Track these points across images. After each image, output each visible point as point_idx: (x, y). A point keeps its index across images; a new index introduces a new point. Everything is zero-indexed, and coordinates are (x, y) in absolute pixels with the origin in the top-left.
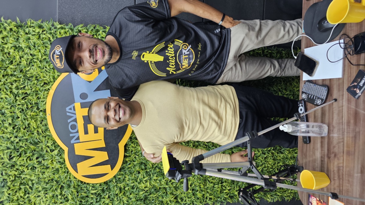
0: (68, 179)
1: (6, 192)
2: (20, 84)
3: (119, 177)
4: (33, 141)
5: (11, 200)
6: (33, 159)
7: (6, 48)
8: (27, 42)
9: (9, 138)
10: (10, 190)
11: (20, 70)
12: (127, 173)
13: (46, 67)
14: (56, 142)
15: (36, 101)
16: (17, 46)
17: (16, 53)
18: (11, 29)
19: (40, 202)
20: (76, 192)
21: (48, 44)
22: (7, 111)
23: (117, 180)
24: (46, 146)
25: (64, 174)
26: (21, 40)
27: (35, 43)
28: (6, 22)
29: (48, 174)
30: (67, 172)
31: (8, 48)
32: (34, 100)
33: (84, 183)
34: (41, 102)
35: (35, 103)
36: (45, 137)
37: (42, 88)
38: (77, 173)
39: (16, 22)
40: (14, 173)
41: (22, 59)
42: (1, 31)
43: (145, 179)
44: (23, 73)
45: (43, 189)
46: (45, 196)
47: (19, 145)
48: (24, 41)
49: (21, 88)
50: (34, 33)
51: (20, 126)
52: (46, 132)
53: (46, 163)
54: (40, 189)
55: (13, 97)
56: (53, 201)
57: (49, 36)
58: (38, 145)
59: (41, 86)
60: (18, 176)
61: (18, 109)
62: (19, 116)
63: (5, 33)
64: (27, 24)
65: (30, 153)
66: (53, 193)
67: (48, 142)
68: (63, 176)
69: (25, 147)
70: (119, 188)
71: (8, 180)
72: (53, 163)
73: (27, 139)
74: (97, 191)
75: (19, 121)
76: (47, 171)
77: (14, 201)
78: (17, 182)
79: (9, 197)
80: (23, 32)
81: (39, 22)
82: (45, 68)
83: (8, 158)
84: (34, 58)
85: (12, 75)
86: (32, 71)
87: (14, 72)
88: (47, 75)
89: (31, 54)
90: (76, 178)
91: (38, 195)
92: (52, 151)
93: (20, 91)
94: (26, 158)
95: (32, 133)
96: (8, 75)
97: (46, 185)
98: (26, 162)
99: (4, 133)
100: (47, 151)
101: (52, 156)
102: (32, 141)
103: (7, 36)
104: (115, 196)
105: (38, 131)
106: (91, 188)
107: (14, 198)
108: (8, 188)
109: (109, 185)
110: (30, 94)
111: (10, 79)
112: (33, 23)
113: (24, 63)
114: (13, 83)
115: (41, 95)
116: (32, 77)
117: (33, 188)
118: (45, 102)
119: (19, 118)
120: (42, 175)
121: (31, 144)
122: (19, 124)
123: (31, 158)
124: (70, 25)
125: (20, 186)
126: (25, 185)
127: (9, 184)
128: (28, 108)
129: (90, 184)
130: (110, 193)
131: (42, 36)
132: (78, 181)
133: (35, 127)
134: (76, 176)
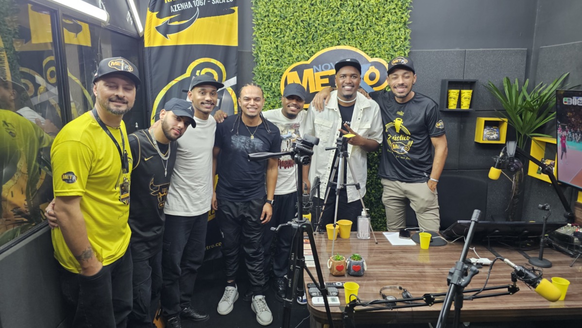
0: (284, 64)
1: (277, 19)
2: (361, 26)
4: (316, 37)
6: (301, 38)
7: (388, 14)
8: (393, 30)
9: (318, 20)
10: (278, 22)
16: (390, 22)
17: (384, 22)
18: (402, 18)
20: (274, 72)
21: (393, 44)
22: (340, 17)
24: (311, 47)
25: (288, 61)
26: (394, 25)
27: (392, 35)
28: (407, 14)
29: (289, 49)
30: (290, 63)
31: (388, 16)
32: (346, 37)
33: (281, 77)
34: (346, 42)
36: (318, 46)
37: (357, 42)
39: (408, 21)
40: (292, 24)
41: (380, 27)
42: (400, 11)
44: (369, 28)
45: (277, 46)
46: (272, 47)
48: (394, 27)
49: (357, 27)
50: (400, 34)
51: (327, 27)
52: (322, 46)
53: (297, 47)
55: (351, 22)
56: (268, 54)
57: (399, 46)
58: (312, 41)
59: (359, 41)
60: (288, 27)
61: (341, 25)
62: (336, 26)
63: (399, 14)
64: (407, 28)
65: (306, 35)
66: (274, 54)
67: (314, 49)
68: (286, 61)
69: (311, 31)
71: (286, 20)
72: (297, 52)
73: (317, 32)
74: (274, 87)
75: (331, 26)
76: (291, 48)
78: (283, 27)
79: (272, 21)
80: (401, 26)
81: (409, 38)
82: (373, 43)
83: (302, 19)
84: (381, 35)
85: (367, 20)
86: (371, 34)
87: (370, 22)
88: (368, 45)
89: (384, 33)
90: (285, 71)
91: (272, 42)
92: (307, 51)
93: (355, 27)
94: (303, 33)
95: (322, 36)
96: (368, 18)
97: (280, 48)
98: (299, 33)
99: (322, 15)
100: (307, 48)
101: (303, 52)
103: (397, 15)
105: (323, 40)
106: (276, 83)
107: (270, 24)
108: (280, 20)
110: (353, 33)
111: (364, 19)
112: (408, 33)
113: (377, 28)
114: (361, 21)
115: (352, 42)
116: (366, 34)
117: (277, 38)
120: (288, 45)
121: (313, 35)
122: (329, 26)
123: (303, 37)
125: (280, 29)
126: (280, 32)
127: (283, 21)
128: (341, 32)
129: (279, 83)
130: (271, 98)
131: (398, 41)
132: (283, 73)
133: (326, 38)
134: (286, 70)
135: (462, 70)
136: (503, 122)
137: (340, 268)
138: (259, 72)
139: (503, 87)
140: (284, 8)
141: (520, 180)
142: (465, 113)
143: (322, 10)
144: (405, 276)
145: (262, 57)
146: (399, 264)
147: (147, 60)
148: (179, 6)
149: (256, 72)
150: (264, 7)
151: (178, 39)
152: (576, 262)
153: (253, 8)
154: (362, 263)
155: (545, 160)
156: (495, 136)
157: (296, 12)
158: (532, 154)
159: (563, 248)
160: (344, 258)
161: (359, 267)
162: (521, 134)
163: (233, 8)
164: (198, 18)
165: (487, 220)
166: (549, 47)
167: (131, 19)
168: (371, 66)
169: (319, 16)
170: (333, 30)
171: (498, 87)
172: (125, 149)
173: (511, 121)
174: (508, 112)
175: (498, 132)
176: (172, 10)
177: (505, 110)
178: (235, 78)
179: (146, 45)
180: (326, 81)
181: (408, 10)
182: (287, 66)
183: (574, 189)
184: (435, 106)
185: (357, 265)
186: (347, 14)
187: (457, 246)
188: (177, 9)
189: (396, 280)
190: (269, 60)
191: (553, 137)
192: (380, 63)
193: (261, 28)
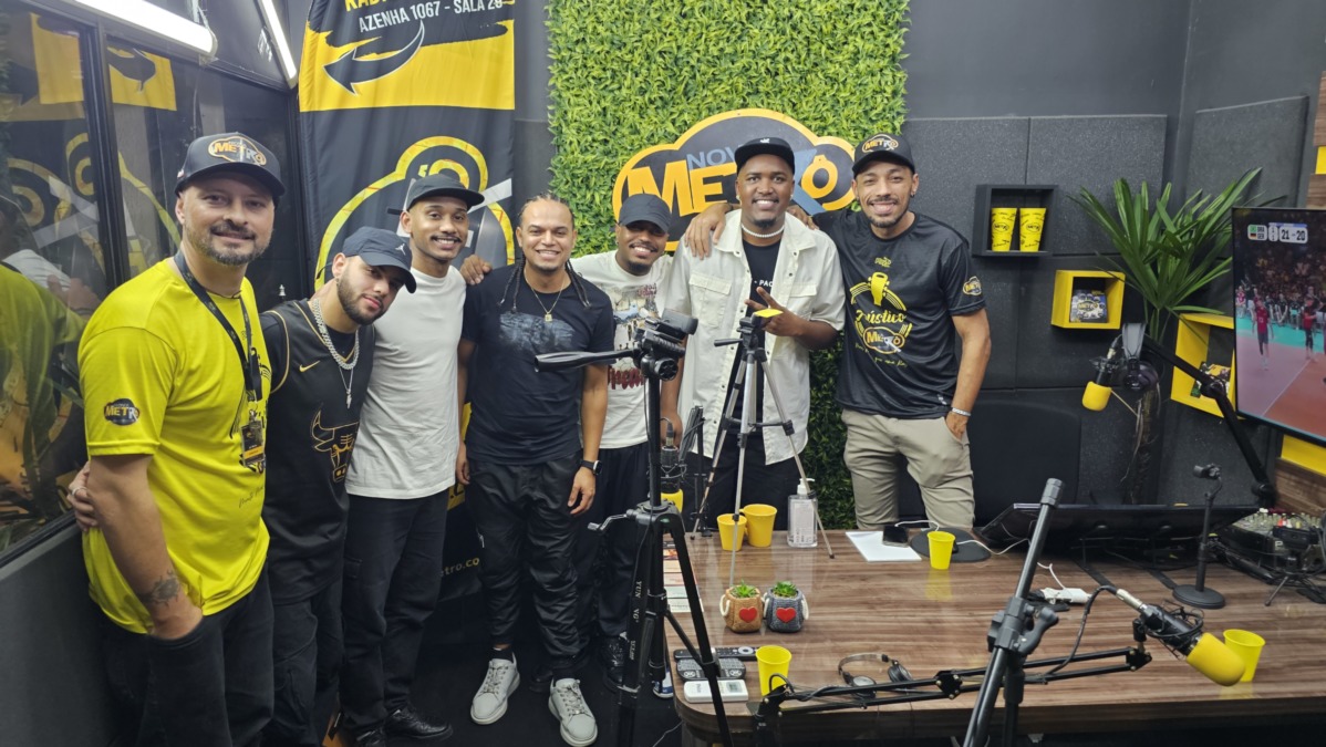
0: (621, 151)
1: (603, 49)
2: (794, 65)
4: (692, 88)
5: (587, 56)
6: (659, 92)
7: (855, 38)
8: (866, 72)
9: (698, 49)
10: (605, 54)
13: (824, 105)
14: (688, 129)
15: (762, 91)
16: (859, 56)
17: (847, 56)
18: (887, 46)
20: (597, 168)
21: (867, 105)
22: (744, 44)
24: (682, 111)
25: (630, 144)
26: (868, 62)
27: (865, 85)
28: (899, 36)
29: (632, 116)
30: (634, 149)
31: (856, 41)
32: (761, 88)
33: (614, 180)
34: (762, 100)
35: (759, 90)
36: (698, 109)
37: (786, 100)
39: (901, 53)
40: (638, 59)
41: (837, 66)
42: (883, 30)
44: (814, 68)
45: (604, 109)
46: (592, 113)
47: (684, 65)
48: (869, 67)
49: (786, 67)
50: (883, 83)
51: (718, 66)
52: (707, 110)
53: (651, 112)
54: (604, 104)
55: (771, 54)
56: (583, 127)
57: (879, 109)
58: (683, 98)
59: (790, 99)
60: (630, 67)
61: (749, 62)
62: (737, 64)
63: (881, 36)
64: (898, 69)
65: (670, 85)
66: (596, 127)
67: (688, 115)
68: (626, 143)
69: (681, 76)
71: (624, 51)
72: (650, 124)
73: (694, 77)
74: (599, 204)
75: (728, 64)
76: (636, 115)
77: (585, 61)
78: (618, 65)
79: (593, 52)
80: (884, 65)
81: (903, 91)
82: (823, 102)
83: (662, 49)
84: (839, 84)
85: (809, 50)
86: (817, 82)
87: (815, 54)
88: (810, 107)
89: (846, 79)
90: (622, 166)
91: (593, 100)
92: (673, 121)
93: (781, 66)
94: (662, 79)
95: (706, 87)
96: (810, 45)
97: (611, 114)
98: (654, 79)
99: (706, 40)
100: (672, 113)
101: (663, 123)
102: (690, 87)
103: (875, 39)
105: (708, 96)
106: (604, 193)
107: (589, 60)
108: (610, 51)
109: (604, 225)
110: (776, 80)
111: (802, 48)
112: (900, 80)
113: (831, 69)
114: (795, 53)
115: (775, 100)
116: (806, 83)
117: (605, 91)
119: (733, 63)
120: (630, 106)
121: (687, 85)
122: (722, 64)
123: (662, 88)
125: (611, 70)
126: (611, 78)
127: (617, 53)
128: (750, 78)
129: (610, 193)
130: (592, 227)
131: (879, 97)
132: (618, 171)
133: (716, 92)
134: (626, 166)
135: (1023, 164)
136: (1116, 279)
137: (747, 615)
138: (565, 167)
139: (1114, 202)
140: (619, 23)
141: (1153, 411)
142: (1030, 260)
143: (707, 28)
144: (895, 632)
145: (570, 134)
146: (882, 603)
147: (306, 140)
148: (380, 17)
149: (556, 168)
150: (573, 21)
151: (376, 93)
152: (1280, 594)
153: (548, 23)
154: (799, 601)
155: (1209, 365)
156: (1097, 311)
157: (647, 32)
158: (1180, 352)
159: (1250, 564)
160: (758, 591)
161: (792, 612)
162: (1154, 308)
163: (503, 23)
164: (422, 45)
165: (1082, 503)
166: (1216, 112)
167: (268, 47)
168: (818, 154)
169: (699, 42)
170: (731, 73)
171: (1102, 200)
172: (253, 346)
173: (1132, 279)
174: (1125, 257)
175: (1103, 304)
176: (364, 28)
177: (1119, 254)
178: (508, 182)
179: (304, 108)
180: (717, 188)
181: (901, 27)
182: (629, 154)
183: (1274, 431)
184: (961, 245)
185: (787, 606)
186: (762, 36)
187: (1011, 561)
188: (374, 24)
189: (875, 639)
190: (586, 141)
191: (1226, 315)
192: (838, 148)
193: (567, 69)
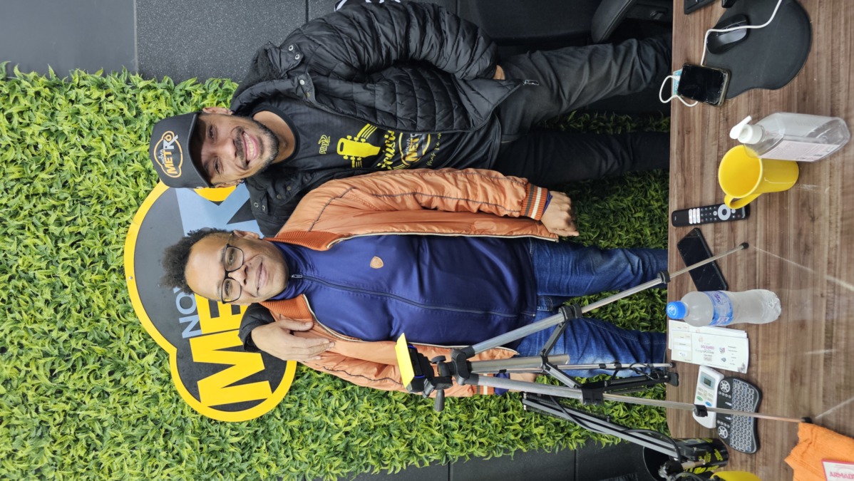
0: (179, 415)
1: (48, 448)
2: (65, 213)
3: (288, 406)
4: (99, 336)
5: (59, 464)
6: (103, 376)
7: (28, 135)
8: (74, 121)
9: (47, 332)
10: (56, 444)
11: (63, 182)
12: (304, 397)
13: (118, 174)
14: (150, 337)
15: (101, 251)
16: (53, 129)
17: (52, 145)
18: (38, 94)
19: (122, 465)
20: (198, 442)
21: (118, 122)
22: (38, 274)
23: (285, 412)
24: (128, 346)
25: (169, 405)
26: (60, 117)
27: (91, 122)
28: (25, 78)
29: (136, 405)
30: (175, 400)
31: (33, 134)
33: (213, 422)
34: (113, 250)
35: (99, 254)
36: (125, 327)
37: (112, 221)
38: (199, 401)
39: (48, 77)
40: (61, 406)
41: (66, 158)
42: (16, 99)
43: (343, 408)
44: (69, 188)
45: (125, 439)
46: (131, 453)
47: (68, 347)
48: (67, 117)
49: (68, 224)
50: (88, 101)
51: (69, 306)
52: (126, 316)
53: (130, 382)
54: (120, 438)
55: (52, 241)
56: (149, 464)
57: (122, 105)
58: (111, 346)
59: (110, 217)
60: (72, 412)
61: (62, 268)
62: (66, 284)
63: (24, 102)
64: (70, 80)
65: (94, 363)
66: (149, 446)
67: (133, 338)
68: (167, 409)
69: (83, 350)
70: (288, 430)
71: (51, 423)
72: (145, 383)
73: (86, 333)
74: (242, 437)
75: (66, 294)
76: (133, 400)
77: (66, 466)
78: (70, 427)
79: (53, 459)
80: (64, 98)
81: (98, 75)
82: (115, 176)
83: (47, 376)
84: (90, 156)
85: (45, 194)
86: (88, 183)
87: (51, 187)
88: (121, 192)
89: (83, 147)
90: (196, 413)
91: (115, 452)
92: (141, 357)
93: (67, 230)
94: (87, 374)
95: (97, 318)
96: (38, 194)
97: (133, 430)
98: (87, 383)
99: (35, 322)
100: (131, 357)
101: (143, 367)
102: (97, 338)
103: (29, 109)
104: (282, 446)
105: (108, 315)
106: (229, 432)
107: (64, 462)
108: (51, 440)
109: (268, 425)
110: (86, 234)
111: (42, 204)
112: (84, 79)
113: (70, 165)
114: (49, 212)
115: (112, 235)
116: (90, 196)
117: (105, 438)
118: (121, 250)
119: (66, 287)
120: (123, 408)
121: (95, 342)
122: (67, 301)
123: (98, 373)
124: (167, 81)
125: (77, 435)
126: (86, 432)
127: (53, 430)
128: (84, 266)
129: (229, 425)
130: (269, 440)
131: (106, 106)
132: (202, 418)
133: (103, 306)
134: (195, 409)
140: (13, 432)
143: (18, 322)
157: (24, 395)
169: (37, 330)
181: (14, 76)
182: (182, 405)
186: (27, 254)
190: (166, 458)
